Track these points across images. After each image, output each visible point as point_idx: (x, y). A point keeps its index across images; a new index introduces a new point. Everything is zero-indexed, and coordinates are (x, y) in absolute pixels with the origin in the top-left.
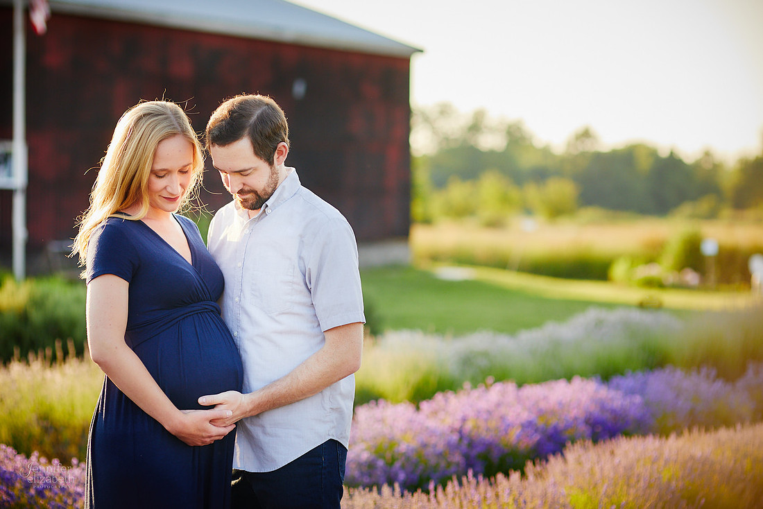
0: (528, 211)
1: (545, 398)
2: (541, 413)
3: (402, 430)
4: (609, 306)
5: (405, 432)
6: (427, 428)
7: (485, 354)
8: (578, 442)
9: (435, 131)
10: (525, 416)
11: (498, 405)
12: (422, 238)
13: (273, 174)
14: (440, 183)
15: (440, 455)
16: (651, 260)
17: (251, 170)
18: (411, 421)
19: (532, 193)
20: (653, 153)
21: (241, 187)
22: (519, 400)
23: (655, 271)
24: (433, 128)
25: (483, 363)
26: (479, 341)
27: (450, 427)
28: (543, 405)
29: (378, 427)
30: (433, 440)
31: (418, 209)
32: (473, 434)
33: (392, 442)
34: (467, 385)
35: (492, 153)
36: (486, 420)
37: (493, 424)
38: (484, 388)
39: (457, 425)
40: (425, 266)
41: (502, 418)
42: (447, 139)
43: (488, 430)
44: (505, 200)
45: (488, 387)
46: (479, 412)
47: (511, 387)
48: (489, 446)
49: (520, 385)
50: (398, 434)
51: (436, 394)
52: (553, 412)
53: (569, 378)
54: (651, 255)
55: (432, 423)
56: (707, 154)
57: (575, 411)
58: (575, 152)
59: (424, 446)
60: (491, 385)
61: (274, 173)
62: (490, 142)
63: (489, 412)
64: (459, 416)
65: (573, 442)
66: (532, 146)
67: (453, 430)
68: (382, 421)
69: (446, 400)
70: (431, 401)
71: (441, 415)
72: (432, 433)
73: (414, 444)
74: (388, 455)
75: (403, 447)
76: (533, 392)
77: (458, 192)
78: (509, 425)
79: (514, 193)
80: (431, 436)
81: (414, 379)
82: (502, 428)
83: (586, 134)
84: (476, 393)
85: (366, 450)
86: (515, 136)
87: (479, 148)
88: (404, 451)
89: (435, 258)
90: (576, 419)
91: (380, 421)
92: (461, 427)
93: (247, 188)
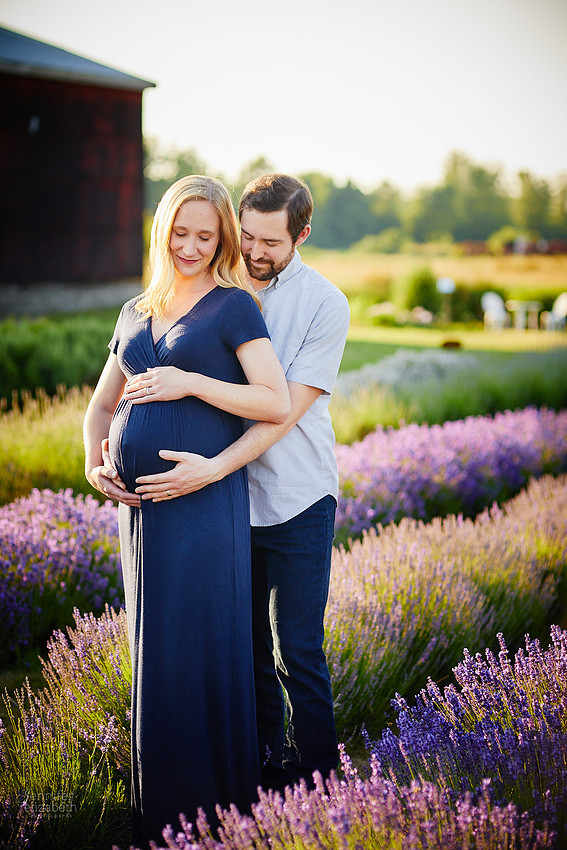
4: (419, 349)
16: (382, 299)
17: (278, 242)
20: (330, 184)
23: (391, 309)
54: (381, 292)
56: (386, 185)
83: (260, 163)
93: (266, 258)
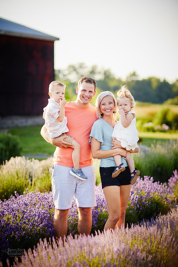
23: (150, 125)
54: (150, 119)
58: (130, 81)
66: (114, 78)
83: (134, 74)
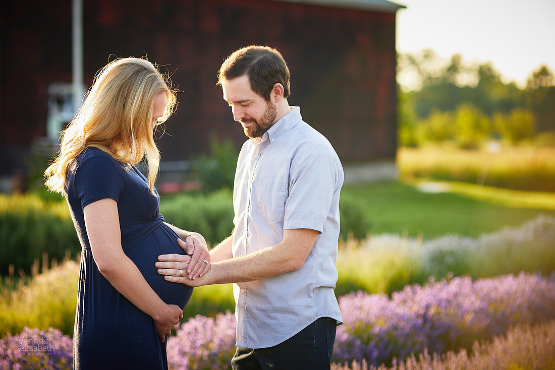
0: (496, 135)
1: (496, 289)
2: (491, 301)
3: (376, 316)
5: (378, 317)
6: (397, 314)
7: (452, 253)
8: (518, 325)
9: (420, 72)
10: (478, 304)
11: (456, 295)
12: (407, 159)
13: (269, 108)
14: (424, 113)
15: (407, 336)
17: (249, 102)
18: (383, 309)
19: (499, 121)
21: (243, 116)
22: (474, 291)
24: (419, 69)
25: (450, 260)
26: (447, 243)
27: (416, 313)
28: (493, 295)
29: (357, 313)
30: (402, 324)
31: (404, 135)
32: (435, 318)
33: (368, 325)
34: (432, 279)
35: (467, 89)
36: (446, 308)
37: (452, 310)
38: (445, 281)
39: (422, 312)
40: (410, 181)
41: (459, 306)
42: (430, 78)
43: (447, 315)
44: (477, 127)
45: (449, 281)
46: (440, 301)
47: (467, 281)
48: (448, 329)
49: (474, 279)
50: (373, 319)
51: (405, 287)
52: (502, 301)
53: (516, 274)
55: (401, 310)
57: (520, 300)
58: (536, 87)
59: (395, 328)
60: (451, 279)
61: (271, 108)
62: (466, 79)
63: (449, 302)
64: (424, 303)
65: (514, 326)
66: (500, 83)
67: (418, 316)
68: (360, 308)
69: (414, 292)
70: (401, 292)
71: (410, 303)
72: (401, 318)
73: (385, 327)
74: (365, 336)
75: (377, 329)
76: (485, 285)
77: (438, 121)
78: (464, 312)
79: (485, 122)
80: (399, 321)
81: (390, 274)
82: (459, 313)
83: (544, 72)
84: (438, 286)
85: (345, 331)
86: (486, 75)
87: (456, 85)
88: (378, 332)
89: (419, 174)
90: (520, 306)
91: (358, 308)
92: (425, 313)
93: (248, 117)
